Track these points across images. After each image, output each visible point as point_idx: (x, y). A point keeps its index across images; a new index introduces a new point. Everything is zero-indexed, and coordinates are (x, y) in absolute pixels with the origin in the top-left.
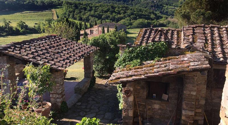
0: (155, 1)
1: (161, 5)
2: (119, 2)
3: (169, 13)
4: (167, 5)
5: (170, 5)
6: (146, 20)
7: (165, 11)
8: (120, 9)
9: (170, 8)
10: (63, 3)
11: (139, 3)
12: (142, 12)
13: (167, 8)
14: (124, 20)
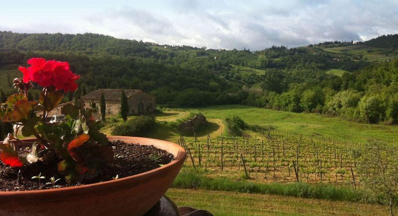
0: (215, 58)
1: (226, 65)
2: (147, 59)
3: (243, 79)
4: (238, 64)
5: (243, 65)
6: (201, 90)
7: (235, 76)
8: (149, 69)
9: (243, 71)
10: (25, 57)
11: (186, 61)
12: (193, 76)
13: (238, 70)
14: (157, 92)
